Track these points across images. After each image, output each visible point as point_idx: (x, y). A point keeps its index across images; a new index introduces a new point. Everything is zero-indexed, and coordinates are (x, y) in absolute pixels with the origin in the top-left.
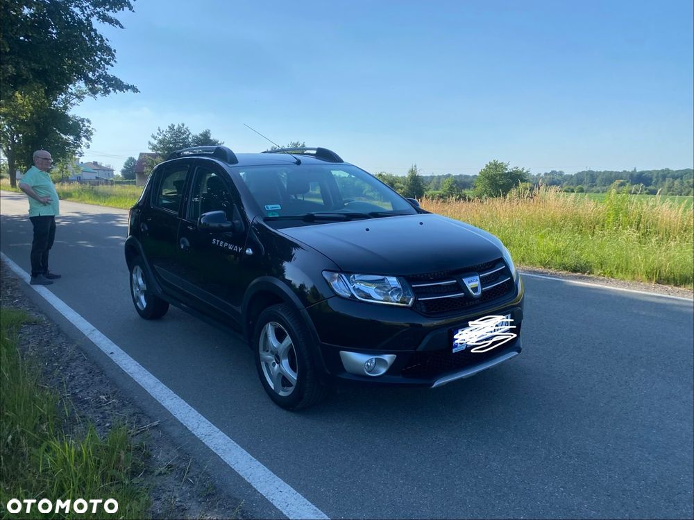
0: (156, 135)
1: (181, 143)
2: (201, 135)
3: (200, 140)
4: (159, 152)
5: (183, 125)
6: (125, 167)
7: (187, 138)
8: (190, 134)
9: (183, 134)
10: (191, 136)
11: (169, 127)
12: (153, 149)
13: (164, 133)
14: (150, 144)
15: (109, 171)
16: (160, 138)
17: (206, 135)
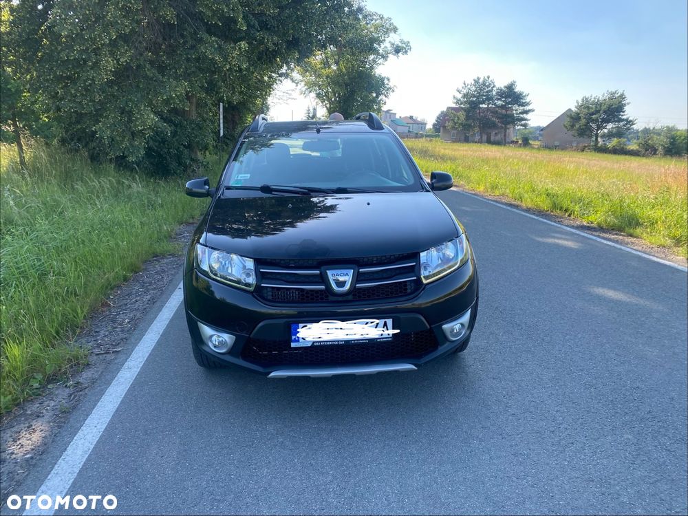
0: (461, 89)
1: (485, 96)
2: (505, 87)
3: (504, 92)
4: (462, 106)
5: (488, 78)
6: (437, 121)
7: (491, 91)
8: (494, 87)
9: (488, 86)
10: (495, 89)
11: (474, 80)
12: (457, 103)
13: (469, 86)
14: (454, 97)
15: (423, 124)
16: (465, 91)
17: (510, 87)
